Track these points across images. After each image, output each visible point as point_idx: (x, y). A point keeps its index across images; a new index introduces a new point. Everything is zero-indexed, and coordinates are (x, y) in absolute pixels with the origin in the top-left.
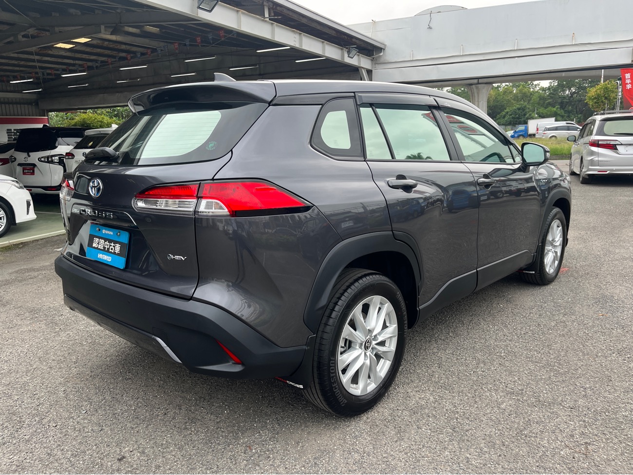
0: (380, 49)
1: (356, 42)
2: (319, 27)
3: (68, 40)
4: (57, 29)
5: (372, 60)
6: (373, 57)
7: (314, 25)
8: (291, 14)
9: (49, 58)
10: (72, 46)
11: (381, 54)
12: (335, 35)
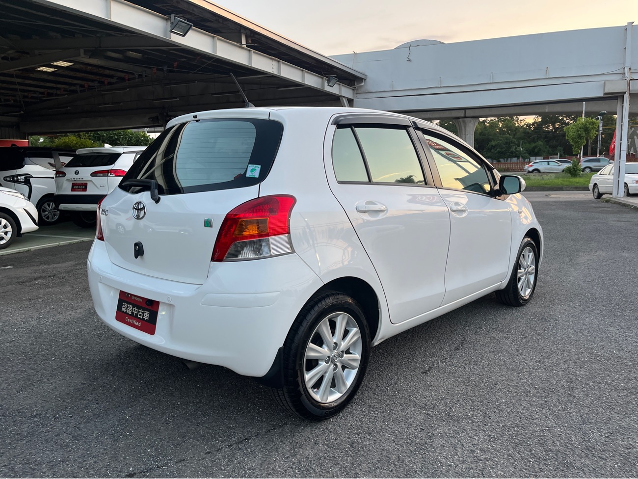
0: (360, 80)
1: (336, 72)
2: (298, 56)
3: (47, 63)
4: (37, 52)
5: (353, 90)
6: (355, 87)
7: (293, 54)
8: (269, 42)
9: (31, 81)
10: (53, 70)
11: (362, 84)
12: (315, 65)
